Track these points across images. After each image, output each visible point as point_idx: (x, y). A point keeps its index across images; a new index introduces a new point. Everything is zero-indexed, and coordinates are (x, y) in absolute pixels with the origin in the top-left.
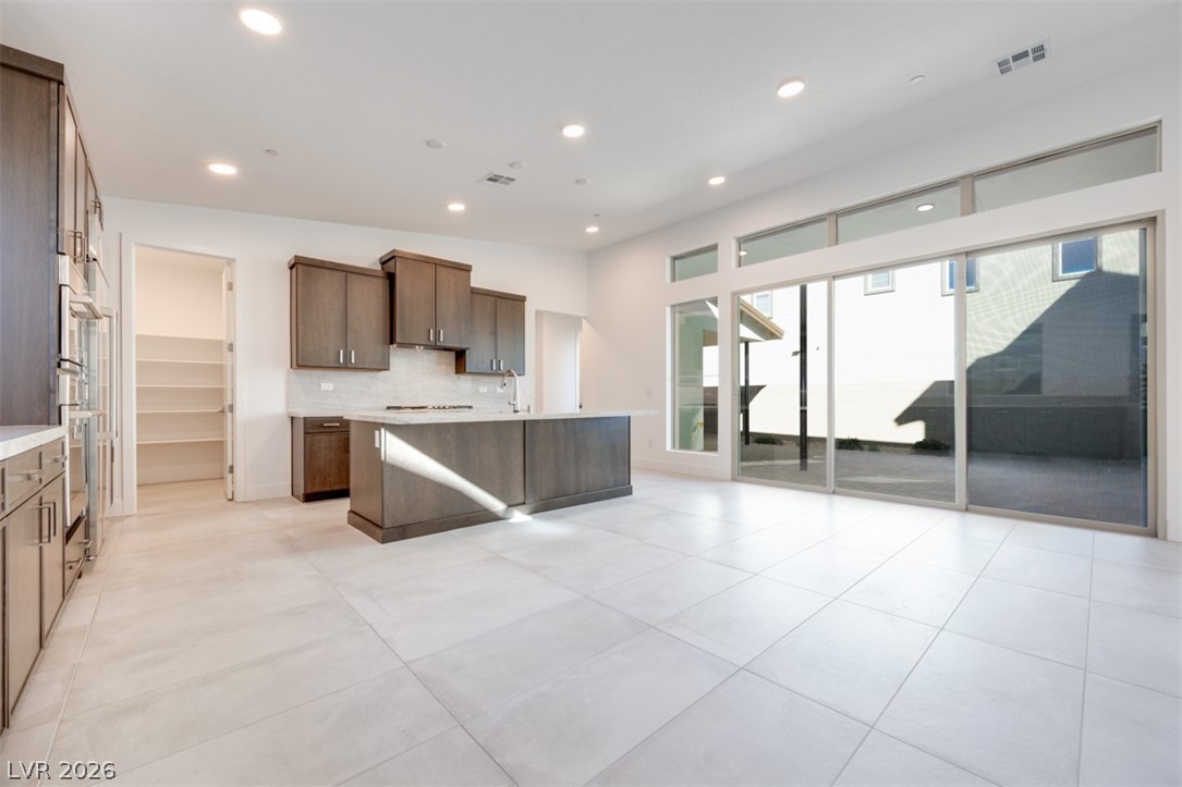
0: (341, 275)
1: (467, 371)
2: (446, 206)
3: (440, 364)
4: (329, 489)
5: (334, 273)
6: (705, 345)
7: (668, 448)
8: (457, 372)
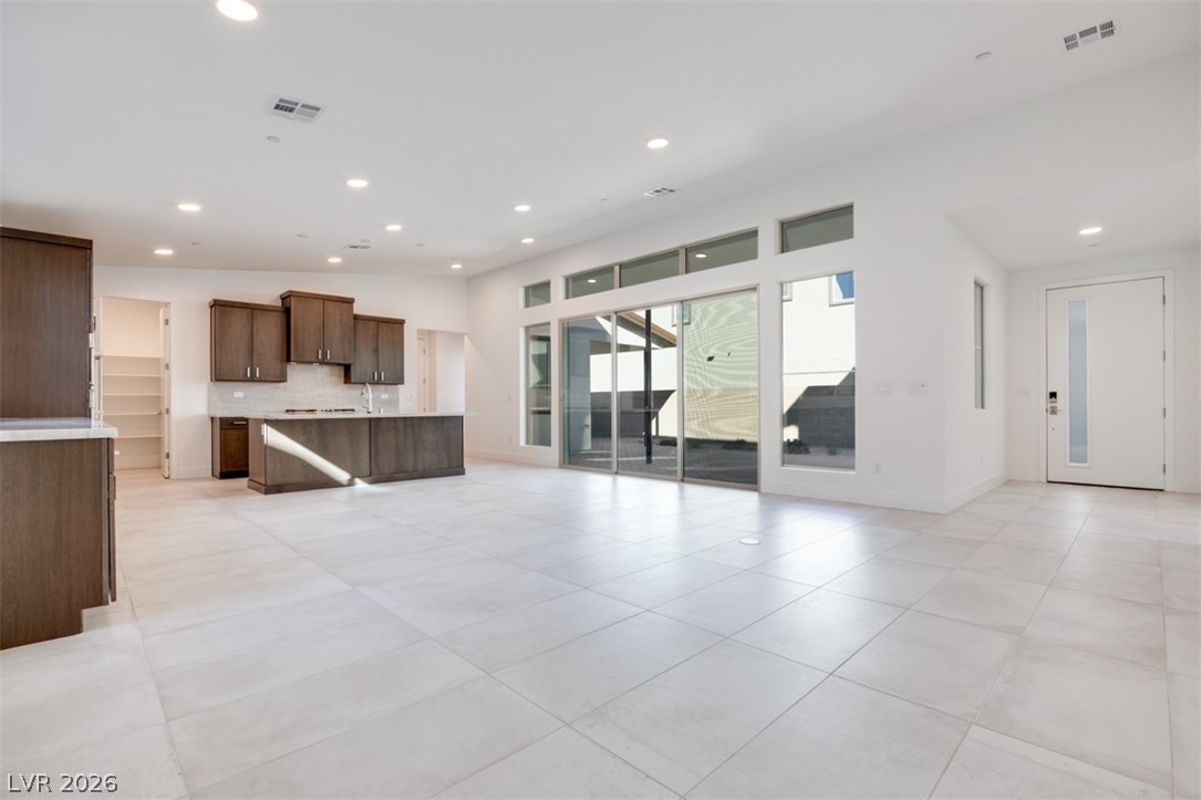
1: (353, 380)
2: (326, 259)
3: (332, 375)
5: (244, 310)
6: (592, 353)
7: (522, 442)
8: (345, 382)
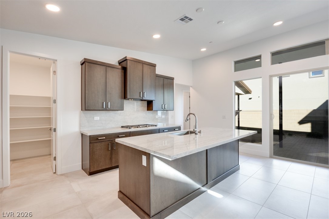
0: (104, 67)
1: (153, 109)
2: (153, 36)
3: (142, 106)
4: (101, 169)
5: (101, 67)
8: (148, 110)
